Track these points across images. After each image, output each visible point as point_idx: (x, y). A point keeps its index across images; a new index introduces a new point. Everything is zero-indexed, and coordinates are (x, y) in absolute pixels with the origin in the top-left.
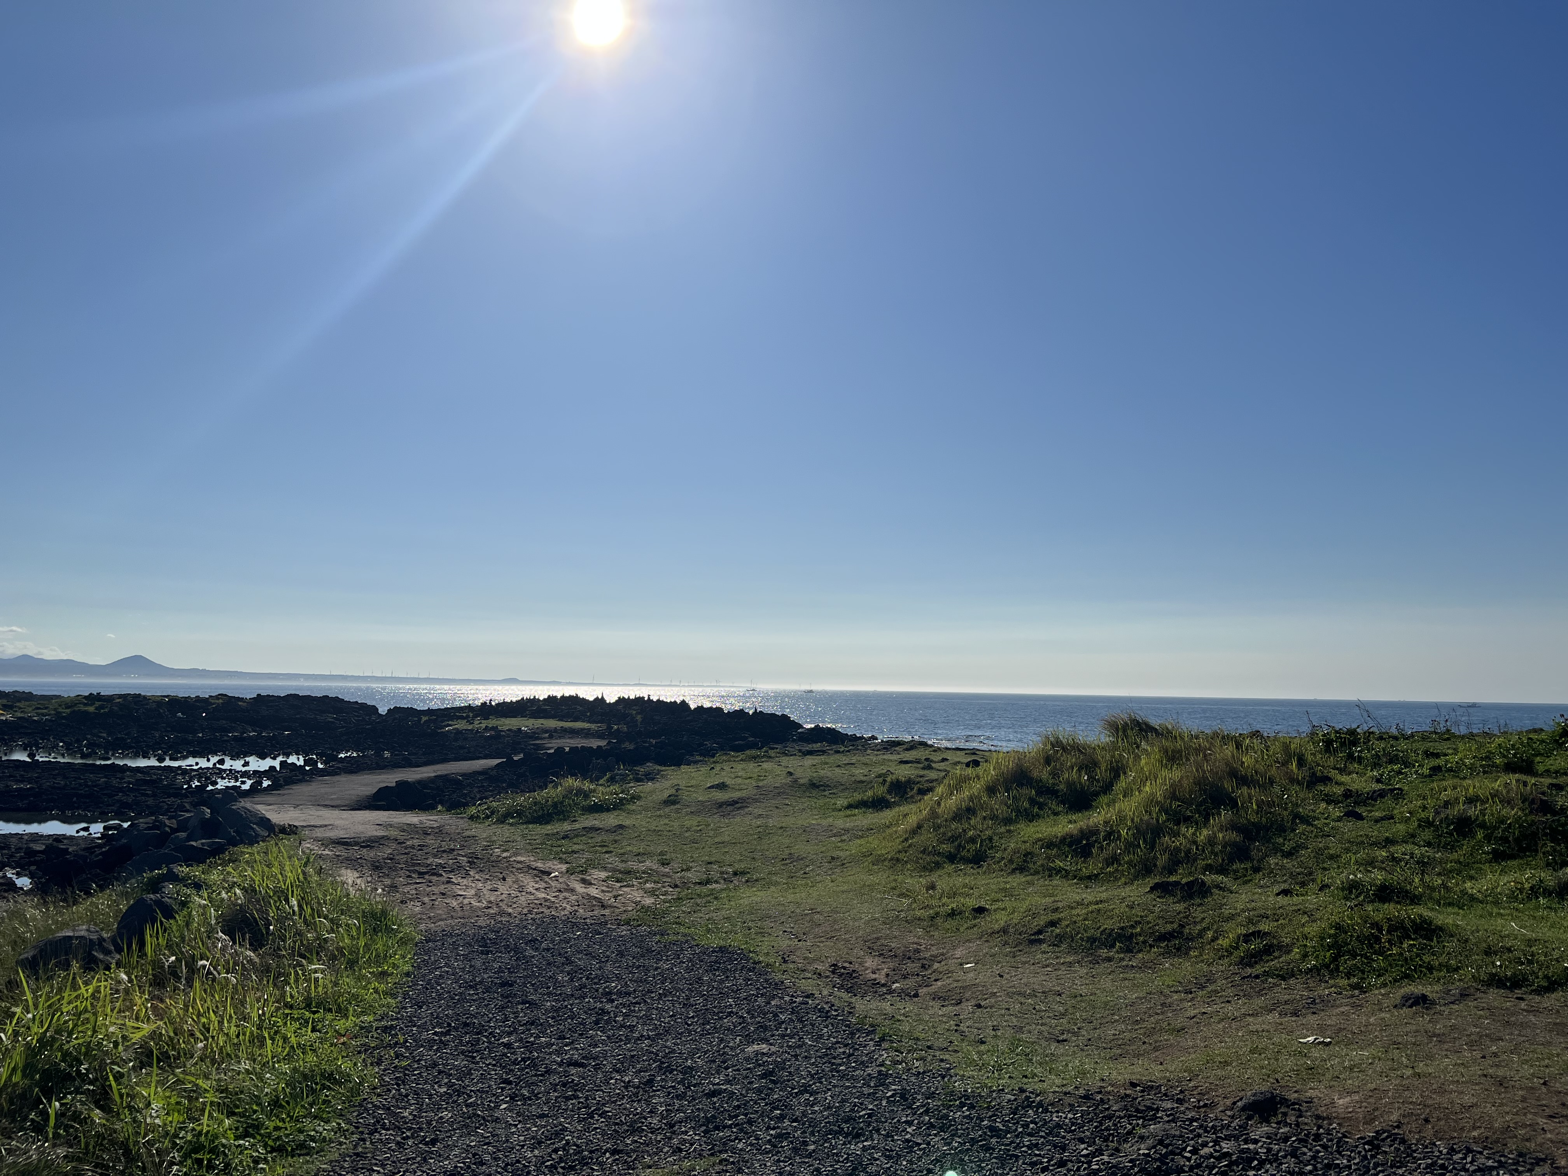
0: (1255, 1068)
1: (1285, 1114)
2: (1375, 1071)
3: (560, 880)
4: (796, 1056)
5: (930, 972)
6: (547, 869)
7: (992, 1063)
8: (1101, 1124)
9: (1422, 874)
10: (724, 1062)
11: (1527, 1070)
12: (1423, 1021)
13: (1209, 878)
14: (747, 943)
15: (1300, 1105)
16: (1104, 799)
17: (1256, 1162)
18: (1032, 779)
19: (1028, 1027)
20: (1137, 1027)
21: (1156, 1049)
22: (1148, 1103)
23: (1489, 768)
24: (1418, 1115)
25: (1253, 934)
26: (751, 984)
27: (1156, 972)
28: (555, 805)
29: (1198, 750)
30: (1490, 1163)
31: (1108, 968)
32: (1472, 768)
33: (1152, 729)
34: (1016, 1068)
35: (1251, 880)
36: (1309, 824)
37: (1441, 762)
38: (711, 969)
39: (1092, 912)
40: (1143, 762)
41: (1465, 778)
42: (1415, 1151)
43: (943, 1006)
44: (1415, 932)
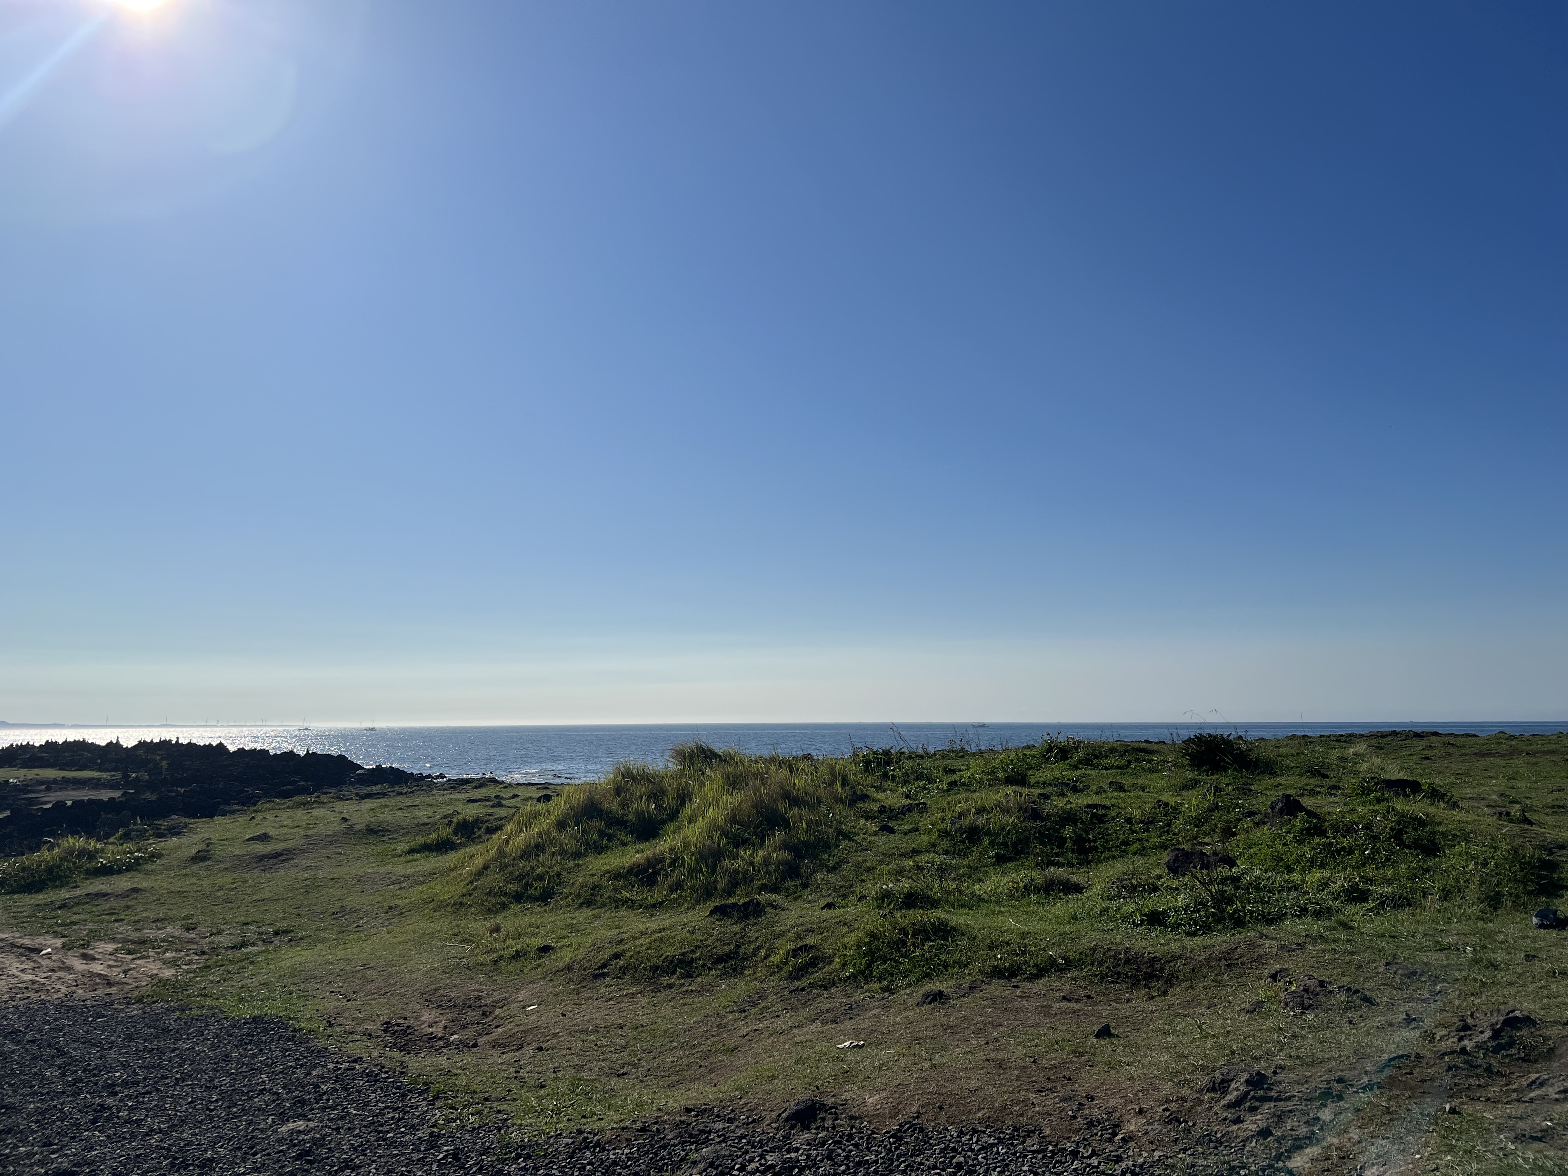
0: (798, 1078)
1: (823, 1119)
2: (900, 1067)
3: (54, 958)
4: (337, 1130)
5: (491, 1018)
6: (37, 946)
7: (551, 1107)
8: (656, 1154)
9: (941, 881)
10: (251, 1148)
11: (1021, 1051)
12: (940, 1015)
13: (763, 898)
14: (286, 1009)
15: (837, 1108)
16: (670, 827)
17: (797, 1170)
18: (602, 811)
19: (589, 1065)
20: (694, 1051)
21: (711, 1071)
22: (701, 1127)
23: (994, 783)
24: (935, 1104)
25: (800, 948)
26: (289, 1055)
27: (714, 995)
28: (50, 870)
29: (755, 775)
30: (991, 1141)
31: (669, 995)
32: (980, 782)
33: (715, 756)
34: (575, 1109)
35: (800, 896)
36: (850, 839)
37: (956, 777)
38: (242, 1043)
39: (655, 940)
40: (707, 788)
41: (975, 791)
42: (931, 1138)
43: (503, 1053)
44: (934, 934)
